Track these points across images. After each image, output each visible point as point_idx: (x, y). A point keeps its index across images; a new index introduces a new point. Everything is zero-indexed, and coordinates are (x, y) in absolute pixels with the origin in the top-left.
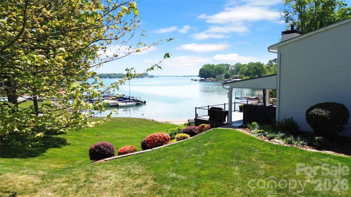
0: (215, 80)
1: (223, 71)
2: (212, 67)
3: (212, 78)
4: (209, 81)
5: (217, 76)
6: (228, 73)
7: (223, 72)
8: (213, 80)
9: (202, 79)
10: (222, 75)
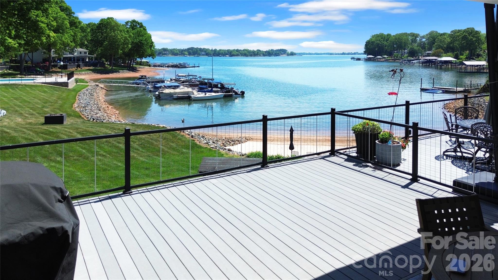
0: (392, 60)
1: (406, 44)
2: (386, 38)
3: (386, 56)
4: (381, 60)
5: (394, 53)
6: (415, 48)
7: (405, 46)
8: (388, 59)
9: (370, 58)
10: (403, 50)
